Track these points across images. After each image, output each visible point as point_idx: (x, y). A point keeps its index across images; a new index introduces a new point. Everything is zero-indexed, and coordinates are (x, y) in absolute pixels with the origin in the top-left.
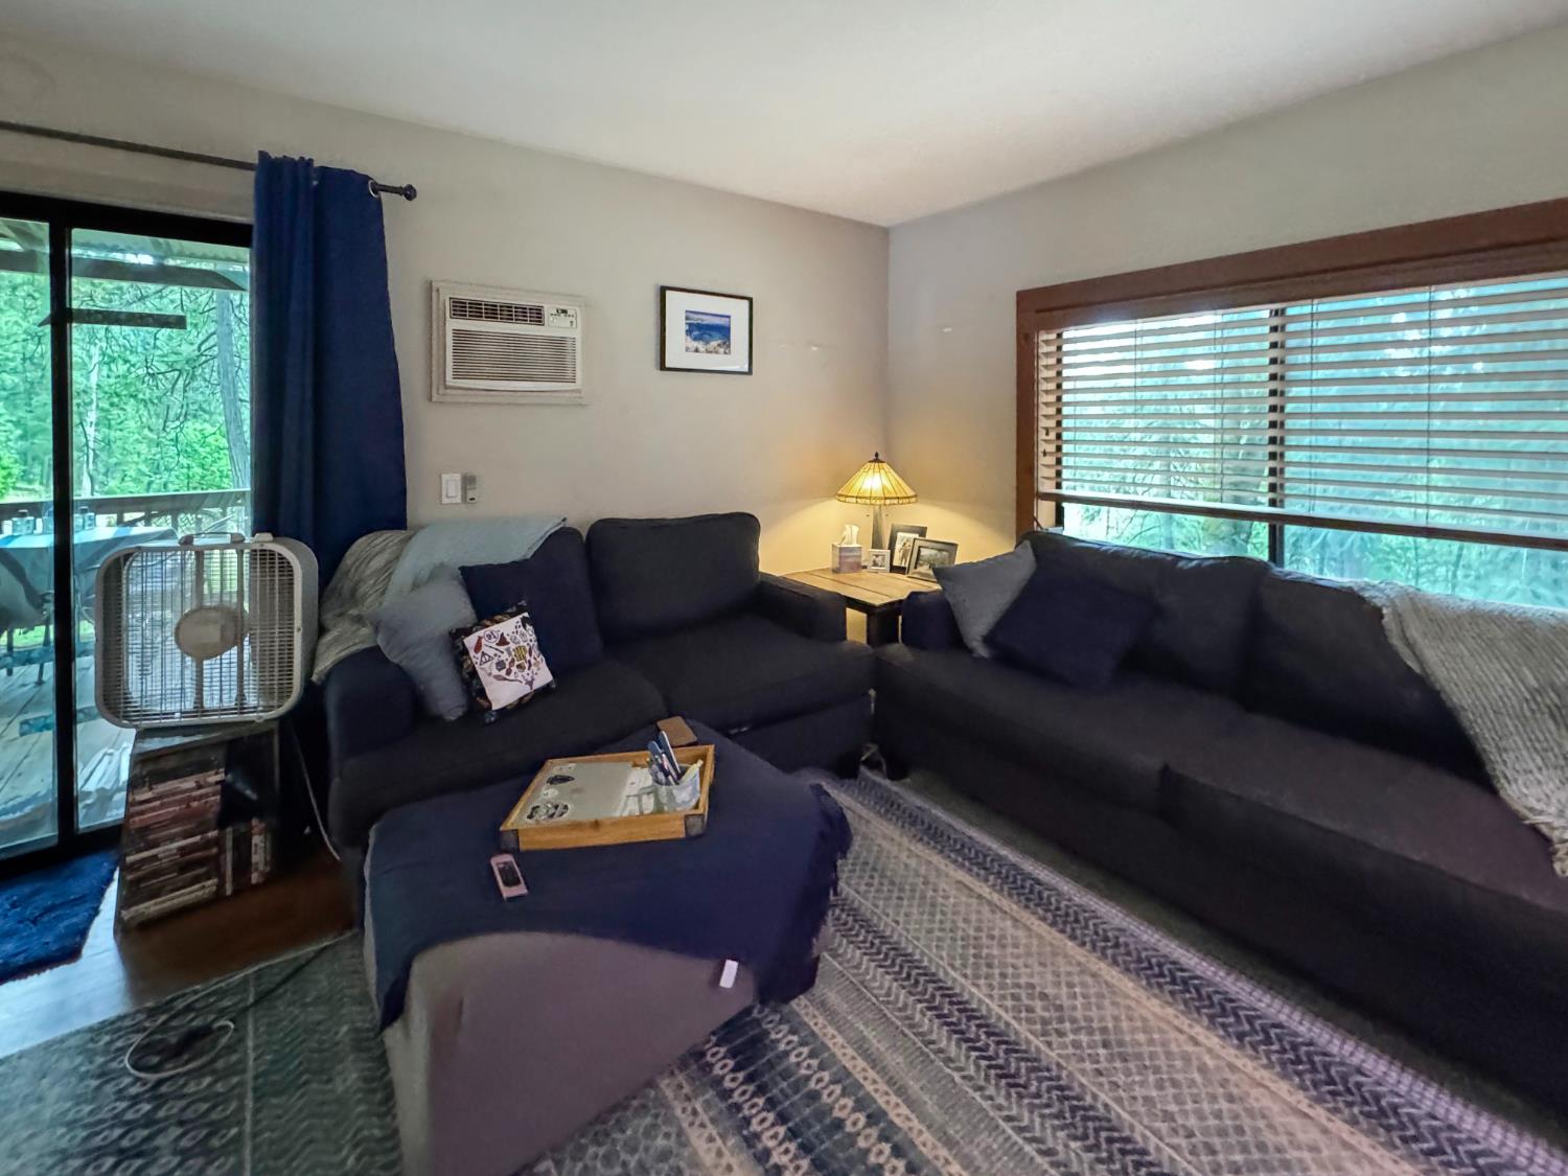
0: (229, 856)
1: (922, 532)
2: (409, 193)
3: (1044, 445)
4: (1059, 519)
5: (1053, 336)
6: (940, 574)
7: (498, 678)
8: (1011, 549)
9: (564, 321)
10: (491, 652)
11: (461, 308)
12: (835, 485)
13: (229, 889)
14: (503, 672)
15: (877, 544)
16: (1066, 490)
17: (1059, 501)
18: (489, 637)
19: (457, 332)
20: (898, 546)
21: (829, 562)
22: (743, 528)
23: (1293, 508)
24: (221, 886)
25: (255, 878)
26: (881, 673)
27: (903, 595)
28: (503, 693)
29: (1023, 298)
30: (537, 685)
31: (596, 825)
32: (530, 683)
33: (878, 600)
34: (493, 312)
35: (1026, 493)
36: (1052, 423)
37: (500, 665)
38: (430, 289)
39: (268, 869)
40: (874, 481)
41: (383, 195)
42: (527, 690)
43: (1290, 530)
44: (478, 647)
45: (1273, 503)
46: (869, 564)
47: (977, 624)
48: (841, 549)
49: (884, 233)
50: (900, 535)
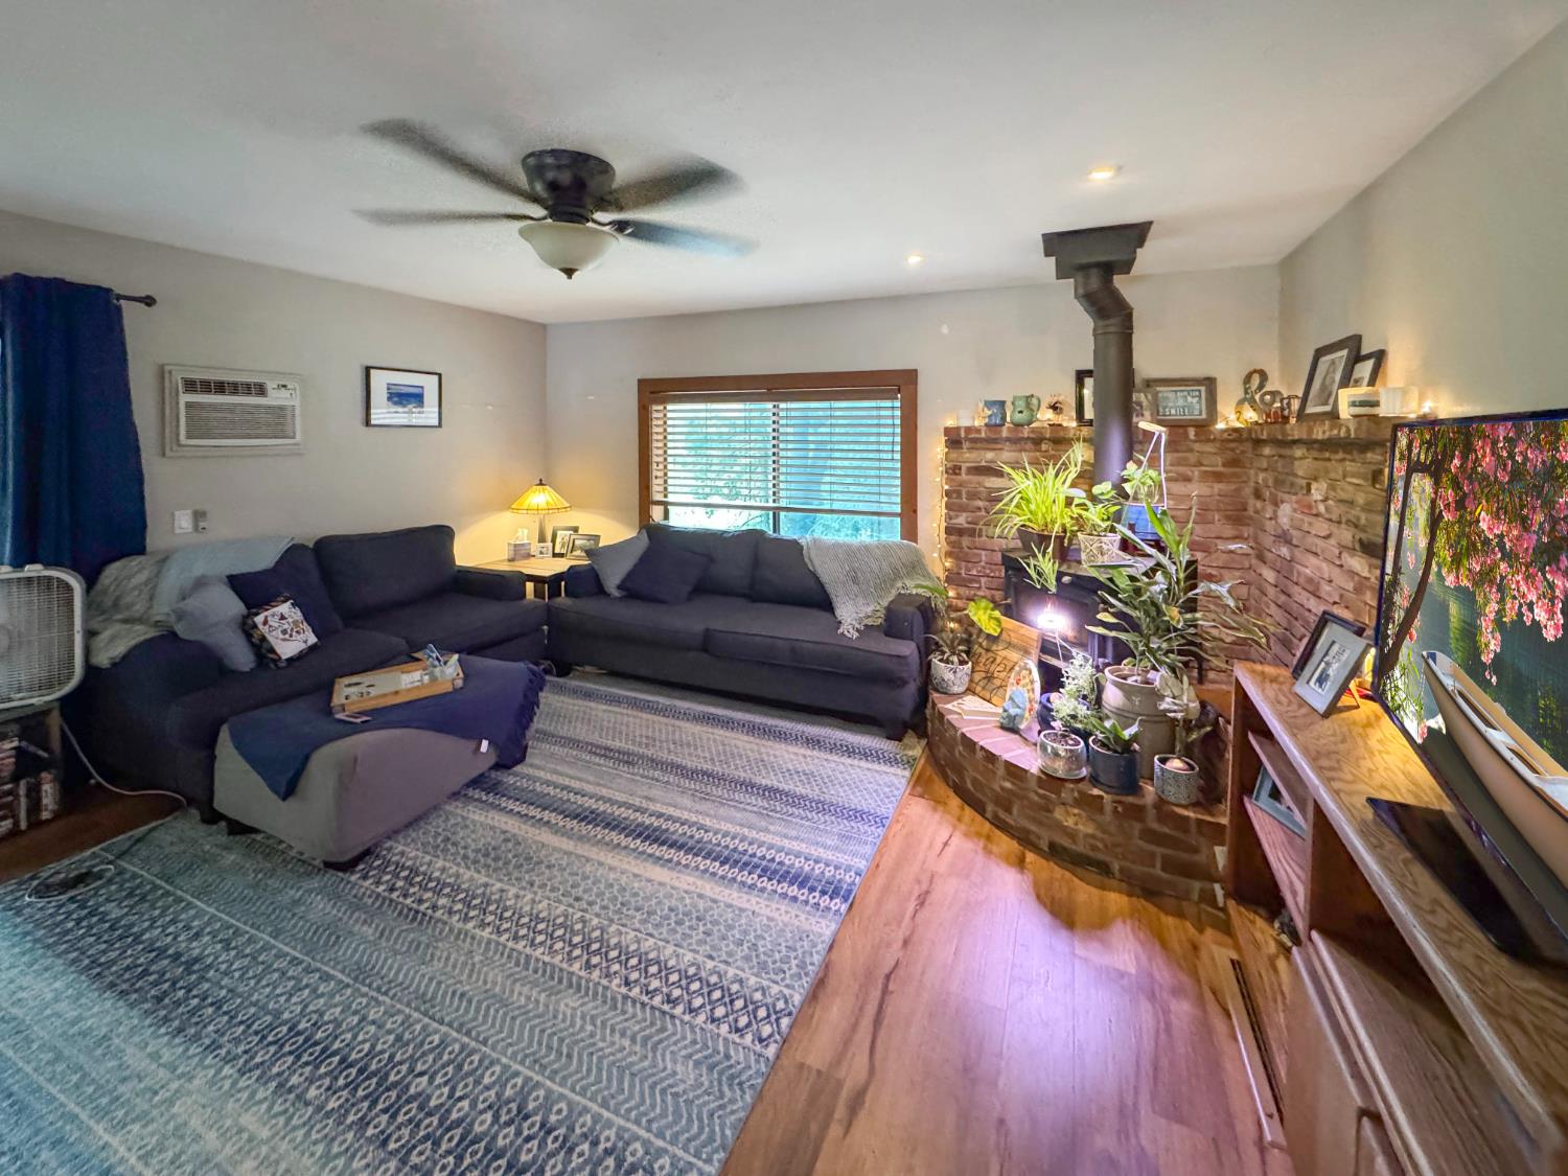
0: (23, 801)
1: (576, 530)
2: (149, 301)
3: (656, 471)
4: (666, 516)
5: (661, 407)
6: (589, 553)
7: (284, 640)
8: (634, 534)
9: (284, 393)
10: (276, 625)
11: (191, 386)
12: (508, 502)
13: (23, 825)
14: (287, 636)
15: (542, 539)
16: (671, 498)
17: (665, 504)
18: (273, 616)
19: (189, 405)
20: (558, 540)
21: (505, 554)
22: (442, 535)
23: (783, 503)
24: (16, 824)
25: (45, 815)
26: (551, 615)
27: (565, 569)
28: (287, 649)
29: (643, 383)
30: (310, 643)
31: (397, 693)
32: (306, 642)
33: (547, 573)
34: (221, 388)
35: (645, 501)
36: (661, 459)
37: (284, 632)
38: (162, 373)
39: (56, 807)
40: (540, 498)
41: (122, 302)
42: (303, 646)
43: (782, 514)
44: (265, 622)
45: (774, 501)
46: (537, 553)
47: (612, 580)
48: (515, 545)
49: (543, 327)
50: (559, 533)
